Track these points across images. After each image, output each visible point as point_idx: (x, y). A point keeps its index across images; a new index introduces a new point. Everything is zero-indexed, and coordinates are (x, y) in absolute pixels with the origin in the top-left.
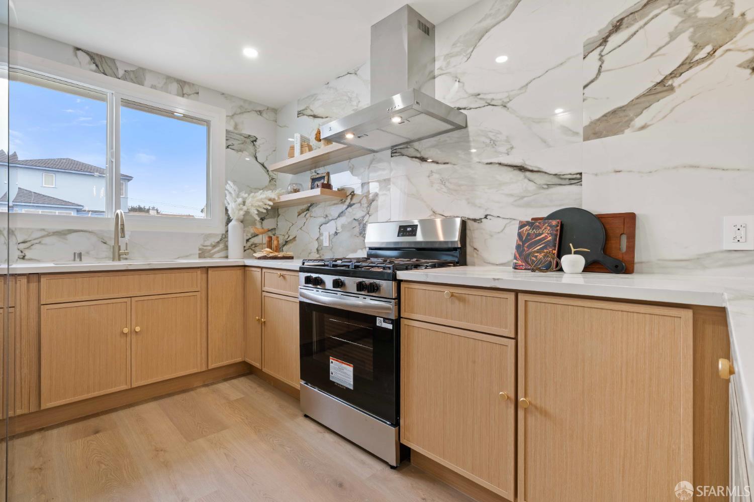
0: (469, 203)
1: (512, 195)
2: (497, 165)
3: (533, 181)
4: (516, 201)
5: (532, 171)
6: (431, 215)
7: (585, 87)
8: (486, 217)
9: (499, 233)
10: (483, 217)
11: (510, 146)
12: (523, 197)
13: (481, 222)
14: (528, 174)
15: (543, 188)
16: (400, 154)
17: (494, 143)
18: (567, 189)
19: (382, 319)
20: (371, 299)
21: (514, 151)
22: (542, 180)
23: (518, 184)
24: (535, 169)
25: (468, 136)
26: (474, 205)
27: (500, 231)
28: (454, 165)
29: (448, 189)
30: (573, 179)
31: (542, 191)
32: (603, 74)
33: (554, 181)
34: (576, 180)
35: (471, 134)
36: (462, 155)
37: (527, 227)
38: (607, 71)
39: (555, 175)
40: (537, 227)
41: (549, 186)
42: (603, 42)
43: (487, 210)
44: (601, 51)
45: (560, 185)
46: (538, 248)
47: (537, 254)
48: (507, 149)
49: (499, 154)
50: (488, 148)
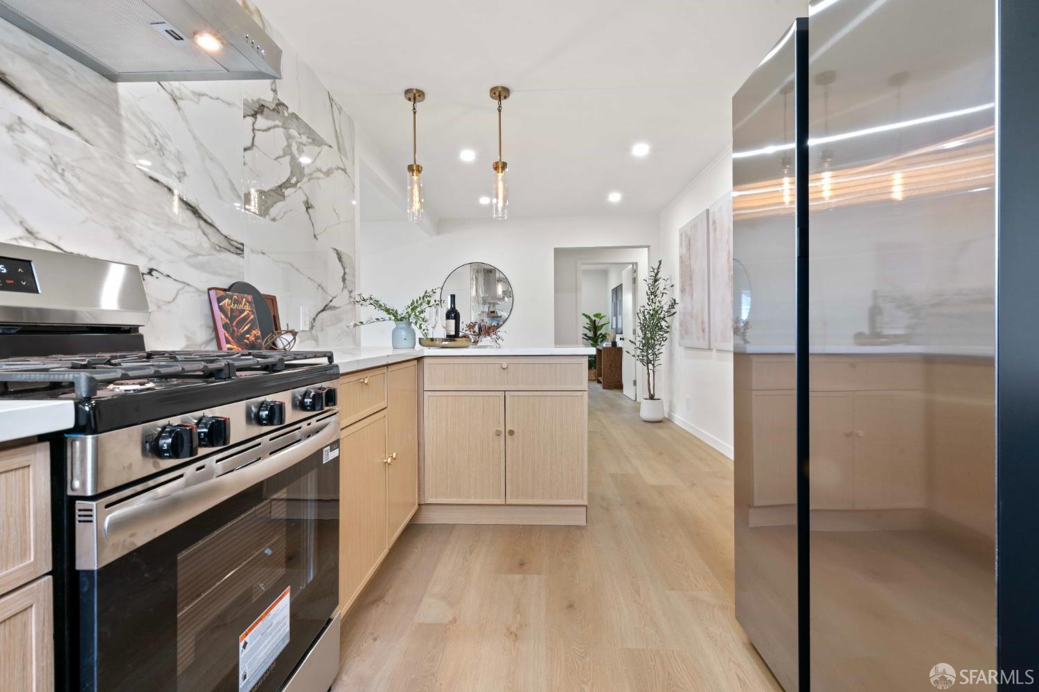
0: (120, 237)
1: (183, 246)
2: (166, 189)
3: (207, 236)
4: (189, 257)
5: (206, 221)
6: (21, 238)
8: (150, 272)
9: (169, 302)
10: (147, 270)
11: (181, 170)
12: (197, 255)
14: (202, 222)
15: (216, 249)
17: (161, 148)
18: (233, 258)
19: (329, 448)
20: (318, 421)
21: (186, 179)
22: (215, 238)
23: (191, 233)
24: (209, 221)
25: (117, 102)
26: (130, 244)
27: (170, 299)
28: (86, 141)
29: (73, 189)
30: (237, 248)
31: (215, 253)
32: (255, 148)
33: (224, 244)
34: (239, 250)
35: (123, 103)
36: (104, 131)
37: (227, 300)
38: (257, 147)
39: (226, 237)
40: (237, 302)
41: (222, 249)
42: (254, 115)
43: (151, 259)
44: (254, 123)
45: (229, 251)
46: (246, 328)
47: (247, 336)
48: (178, 172)
49: (168, 172)
50: (154, 153)
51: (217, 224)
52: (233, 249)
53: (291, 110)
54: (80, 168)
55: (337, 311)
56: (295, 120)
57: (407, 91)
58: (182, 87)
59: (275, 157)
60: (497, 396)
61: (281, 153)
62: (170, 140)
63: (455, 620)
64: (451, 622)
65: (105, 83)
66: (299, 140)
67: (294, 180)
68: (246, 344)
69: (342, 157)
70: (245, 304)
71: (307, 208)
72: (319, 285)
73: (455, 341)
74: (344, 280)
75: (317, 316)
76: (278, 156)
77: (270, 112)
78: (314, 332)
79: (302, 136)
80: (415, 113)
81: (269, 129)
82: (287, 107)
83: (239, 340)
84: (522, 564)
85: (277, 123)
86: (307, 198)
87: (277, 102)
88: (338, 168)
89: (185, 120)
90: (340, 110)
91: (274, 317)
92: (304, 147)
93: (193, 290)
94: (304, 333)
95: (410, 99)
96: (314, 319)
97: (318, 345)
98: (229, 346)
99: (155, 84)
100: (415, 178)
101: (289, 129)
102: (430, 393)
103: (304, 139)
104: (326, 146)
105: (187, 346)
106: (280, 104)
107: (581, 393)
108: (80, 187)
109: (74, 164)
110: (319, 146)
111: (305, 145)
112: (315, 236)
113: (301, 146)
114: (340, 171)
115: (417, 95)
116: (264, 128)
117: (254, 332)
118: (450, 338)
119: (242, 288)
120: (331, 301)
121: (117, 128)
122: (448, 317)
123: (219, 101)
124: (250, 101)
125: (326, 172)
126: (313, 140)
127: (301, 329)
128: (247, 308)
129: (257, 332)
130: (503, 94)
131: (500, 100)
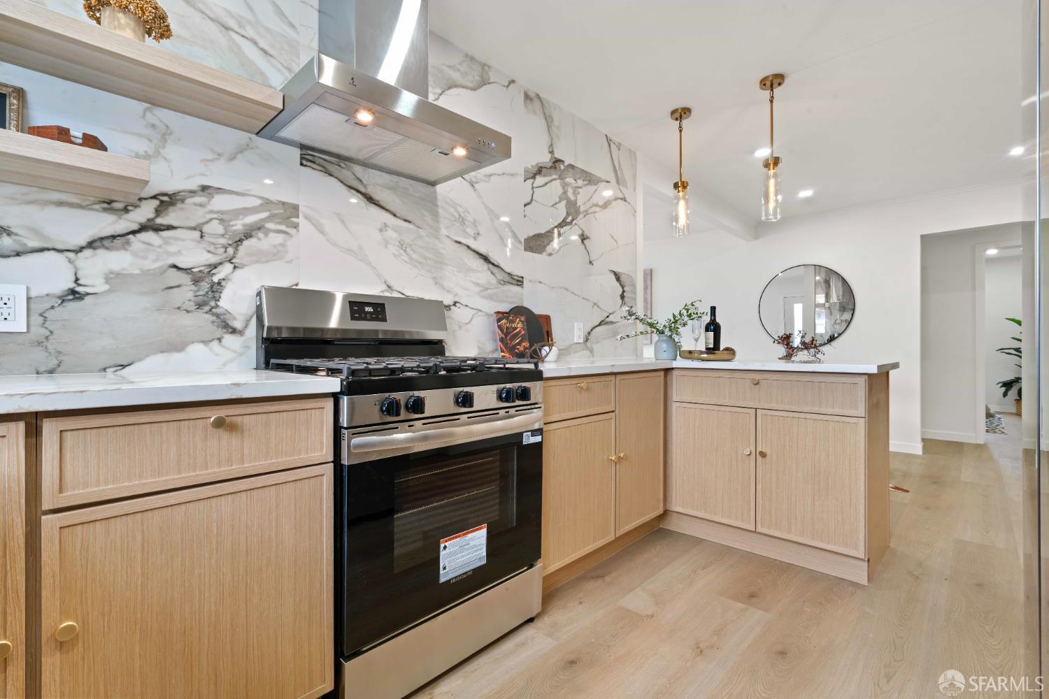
0: (436, 283)
1: (477, 284)
2: (465, 247)
3: (494, 275)
4: (481, 291)
5: (493, 264)
6: (385, 291)
7: (525, 205)
8: (455, 304)
9: (467, 324)
10: (451, 303)
11: (477, 232)
12: (487, 289)
13: (450, 309)
14: (490, 266)
15: (501, 283)
16: (323, 169)
17: (462, 221)
18: (515, 289)
19: (530, 433)
20: (516, 411)
21: (480, 238)
22: (500, 275)
23: (482, 274)
24: (496, 263)
25: (436, 198)
26: (442, 287)
27: (468, 321)
28: (418, 227)
29: (411, 258)
30: (518, 281)
31: (500, 286)
32: (533, 202)
33: (507, 278)
34: (519, 282)
35: (439, 197)
36: (428, 218)
37: (504, 321)
38: (536, 201)
39: (509, 274)
40: (513, 322)
41: (505, 283)
42: (534, 177)
43: (455, 296)
44: (533, 183)
45: (512, 284)
46: (518, 341)
47: (518, 347)
48: (474, 234)
49: (467, 235)
50: (458, 225)
51: (502, 265)
52: (514, 282)
53: (566, 164)
54: (415, 244)
55: (613, 326)
56: (571, 170)
57: (673, 112)
58: (478, 175)
59: (551, 204)
60: (747, 413)
61: (558, 200)
62: (469, 213)
63: (652, 616)
64: (648, 616)
65: (430, 188)
66: (576, 185)
67: (569, 220)
68: (517, 353)
69: (621, 188)
70: (518, 323)
71: (582, 240)
72: (595, 304)
73: (714, 353)
74: (622, 297)
75: (592, 330)
76: (554, 203)
77: (549, 170)
78: (589, 344)
79: (578, 181)
80: (681, 131)
81: (546, 184)
82: (563, 161)
83: (511, 350)
84: (752, 596)
85: (554, 177)
86: (583, 231)
87: (554, 160)
88: (616, 199)
89: (479, 196)
90: (619, 147)
91: (547, 332)
92: (580, 190)
93: (484, 314)
94: (578, 345)
95: (677, 119)
96: (589, 333)
97: (593, 356)
98: (503, 354)
99: (460, 178)
100: (681, 194)
101: (565, 178)
102: (678, 404)
103: (580, 182)
104: (603, 183)
105: (479, 354)
106: (558, 161)
107: (854, 420)
108: (415, 256)
109: (411, 243)
110: (595, 185)
111: (579, 188)
112: (590, 262)
113: (577, 189)
114: (619, 201)
115: (683, 113)
116: (543, 183)
117: (524, 344)
118: (709, 350)
119: (519, 311)
120: (608, 317)
121: (435, 215)
122: (707, 329)
123: (505, 175)
124: (530, 167)
125: (603, 206)
126: (590, 181)
127: (576, 341)
128: (520, 325)
129: (526, 344)
130: (776, 82)
131: (772, 90)
